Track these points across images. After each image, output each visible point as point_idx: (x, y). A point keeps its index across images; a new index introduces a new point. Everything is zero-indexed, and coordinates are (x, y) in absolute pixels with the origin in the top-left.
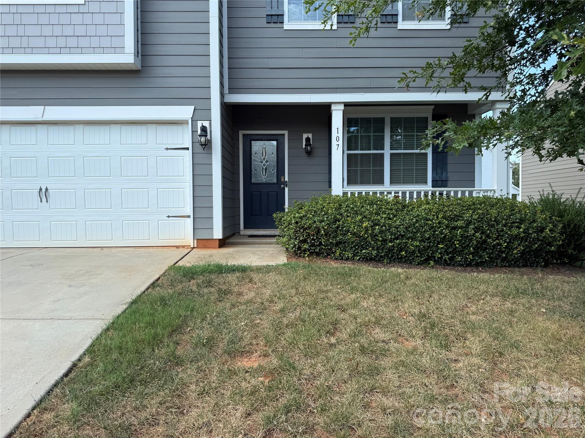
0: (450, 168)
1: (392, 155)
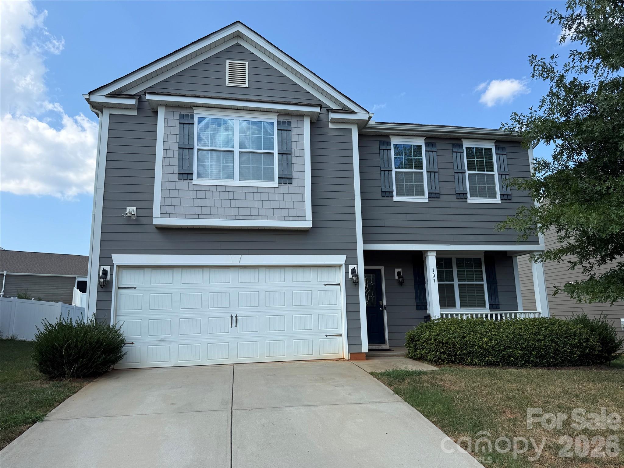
1: (459, 285)
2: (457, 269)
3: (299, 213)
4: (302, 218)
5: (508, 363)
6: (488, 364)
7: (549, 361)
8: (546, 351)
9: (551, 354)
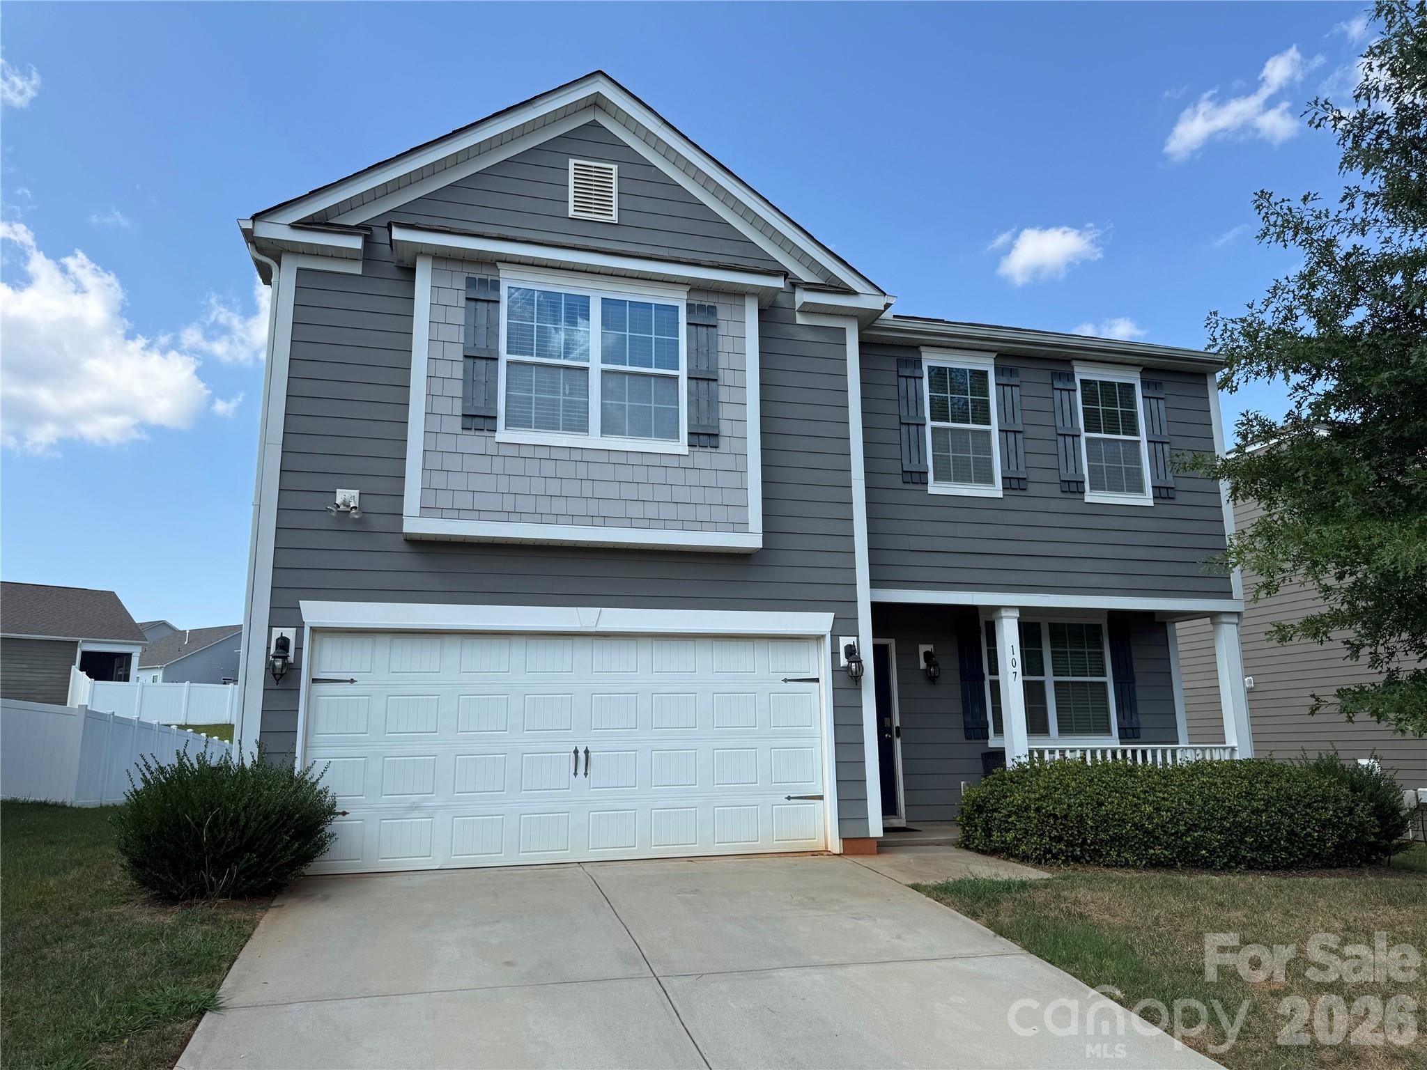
0: (1142, 707)
1: (1056, 683)
2: (1051, 648)
3: (734, 515)
4: (742, 526)
5: (1194, 861)
6: (1151, 863)
7: (1277, 857)
8: (1271, 835)
9: (1282, 842)
